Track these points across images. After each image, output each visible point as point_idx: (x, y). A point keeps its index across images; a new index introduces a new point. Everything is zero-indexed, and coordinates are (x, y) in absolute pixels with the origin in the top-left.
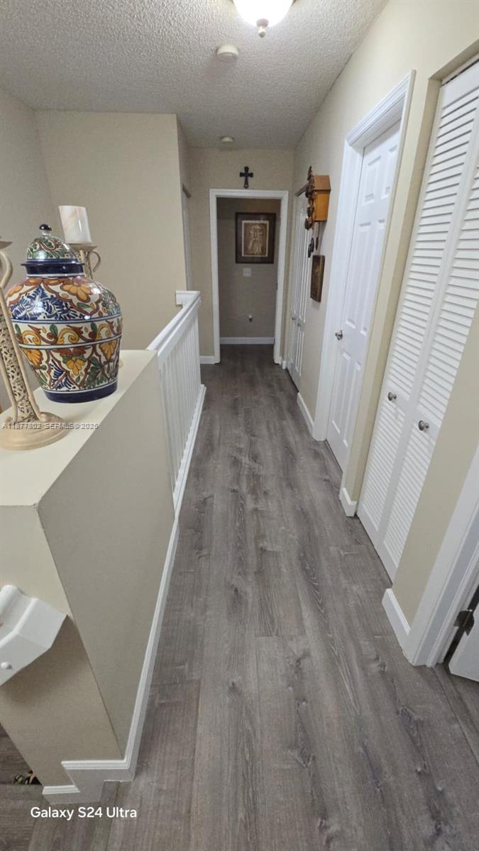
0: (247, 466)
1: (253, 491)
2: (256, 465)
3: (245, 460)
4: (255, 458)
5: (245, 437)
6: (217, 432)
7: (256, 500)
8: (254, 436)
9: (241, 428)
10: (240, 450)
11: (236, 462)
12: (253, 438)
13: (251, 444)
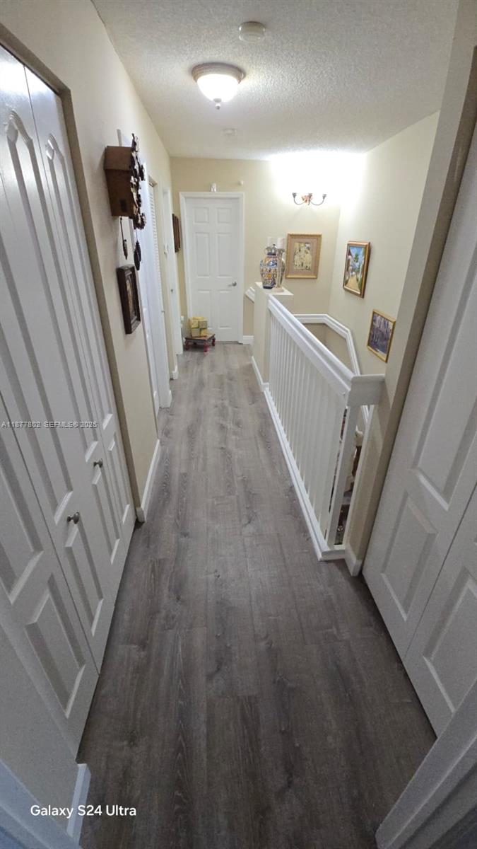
0: (229, 421)
1: (224, 407)
2: (221, 422)
3: (230, 426)
4: (222, 427)
5: (231, 447)
6: (262, 451)
7: (223, 404)
8: (222, 448)
9: (236, 457)
10: (235, 433)
11: (238, 424)
12: (224, 446)
13: (225, 440)
